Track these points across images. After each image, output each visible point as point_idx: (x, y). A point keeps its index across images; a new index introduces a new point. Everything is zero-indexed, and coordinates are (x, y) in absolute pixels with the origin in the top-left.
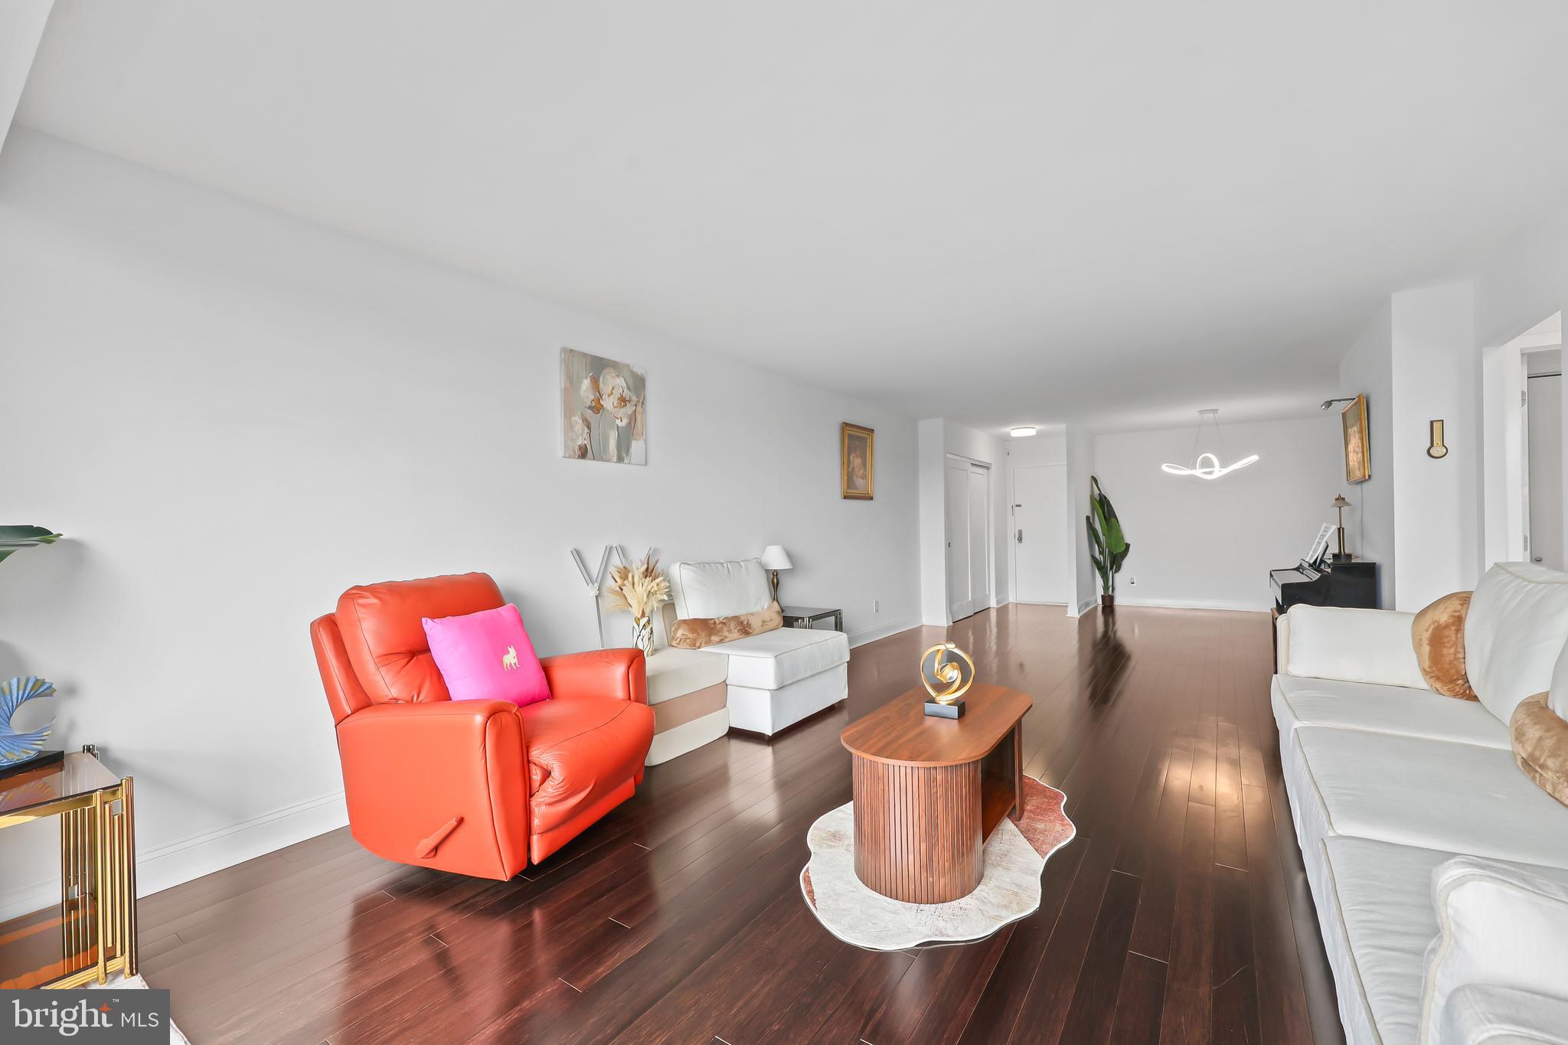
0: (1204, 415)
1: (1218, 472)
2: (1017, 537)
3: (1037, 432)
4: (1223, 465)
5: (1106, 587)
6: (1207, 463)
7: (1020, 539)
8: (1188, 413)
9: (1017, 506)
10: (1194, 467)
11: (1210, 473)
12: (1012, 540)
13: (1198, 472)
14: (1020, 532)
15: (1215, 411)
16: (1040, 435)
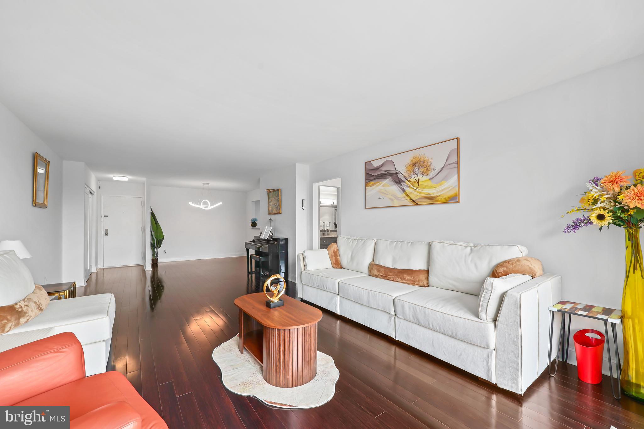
0: (205, 185)
1: (210, 207)
2: (104, 233)
3: (129, 179)
4: (212, 205)
5: (154, 254)
6: (205, 203)
7: (107, 234)
8: (198, 183)
9: (105, 216)
10: (200, 204)
11: (207, 207)
12: (101, 235)
13: (202, 207)
14: (107, 230)
15: (208, 184)
16: (130, 181)
